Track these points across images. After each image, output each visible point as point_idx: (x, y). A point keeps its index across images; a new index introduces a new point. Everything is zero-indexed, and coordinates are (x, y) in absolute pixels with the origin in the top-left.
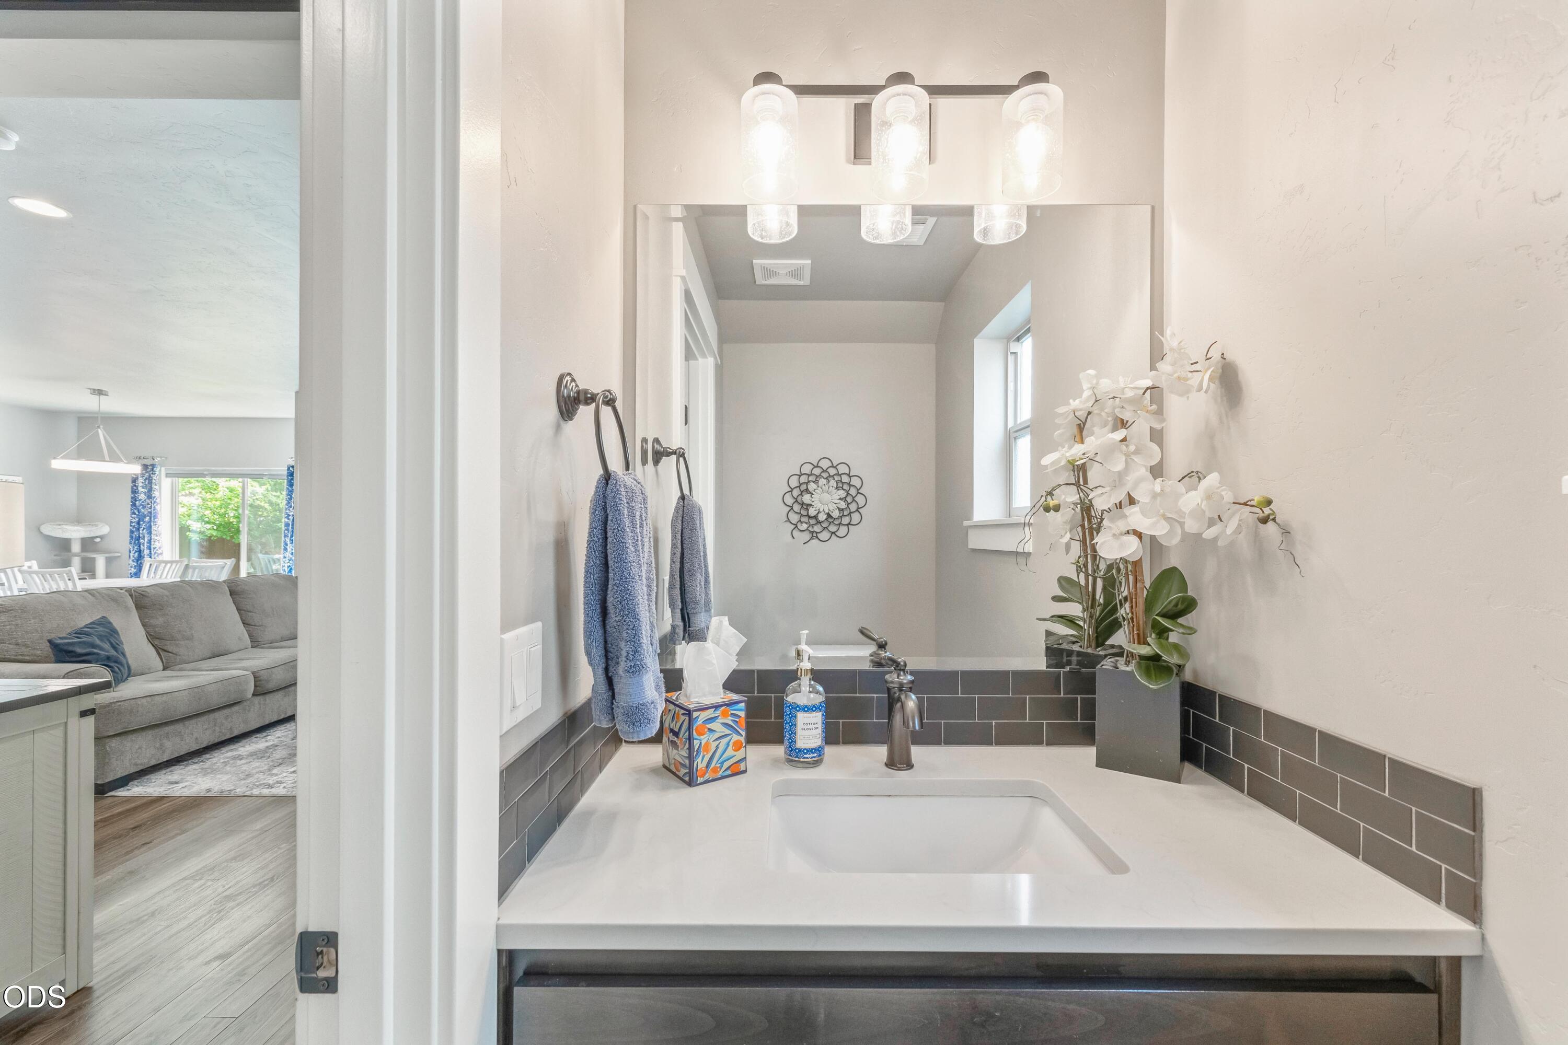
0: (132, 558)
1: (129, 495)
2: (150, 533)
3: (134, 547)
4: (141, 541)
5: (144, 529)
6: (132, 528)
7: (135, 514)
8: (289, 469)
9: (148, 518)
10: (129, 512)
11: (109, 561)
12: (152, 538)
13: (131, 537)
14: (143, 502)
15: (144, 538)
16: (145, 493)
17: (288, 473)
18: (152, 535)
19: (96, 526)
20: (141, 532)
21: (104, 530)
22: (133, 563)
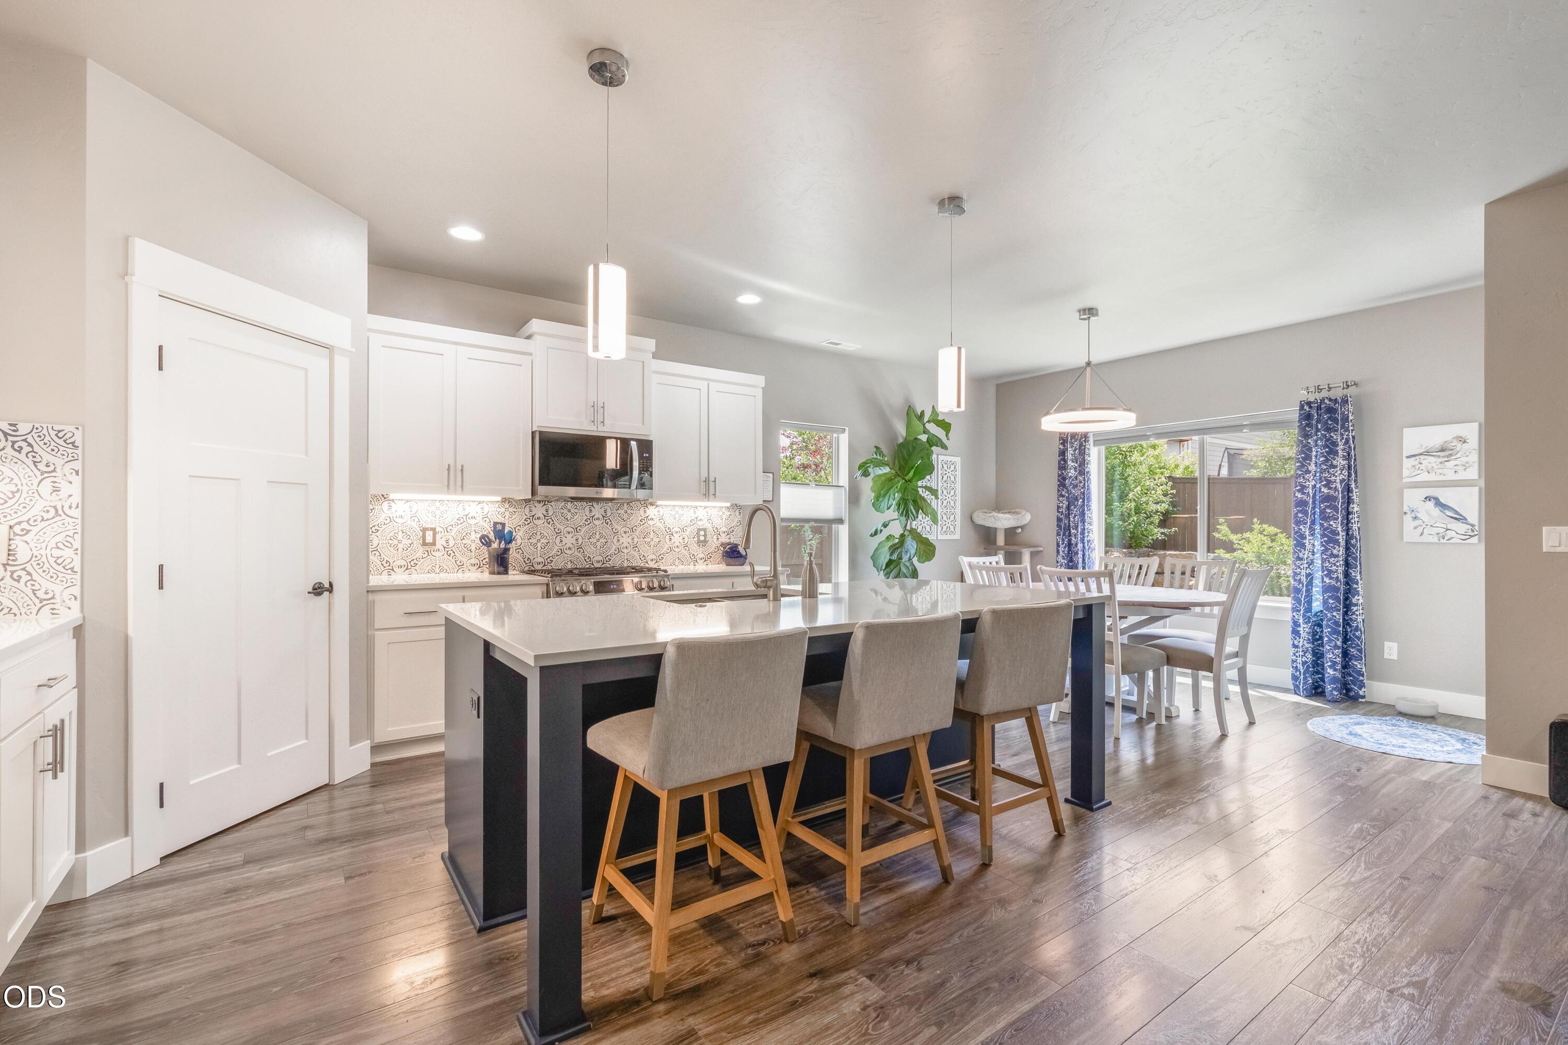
0: (1061, 553)
1: (1054, 473)
2: (1083, 521)
3: (1063, 540)
4: (1073, 531)
5: (1075, 516)
6: (1059, 515)
7: (1063, 496)
8: (1302, 408)
9: (1081, 500)
10: (1055, 494)
11: (1033, 555)
12: (1086, 527)
13: (1059, 526)
14: (1073, 480)
15: (1076, 528)
16: (1075, 468)
17: (1301, 415)
18: (1086, 524)
19: (1017, 513)
20: (1072, 519)
21: (1027, 518)
22: (1063, 561)
